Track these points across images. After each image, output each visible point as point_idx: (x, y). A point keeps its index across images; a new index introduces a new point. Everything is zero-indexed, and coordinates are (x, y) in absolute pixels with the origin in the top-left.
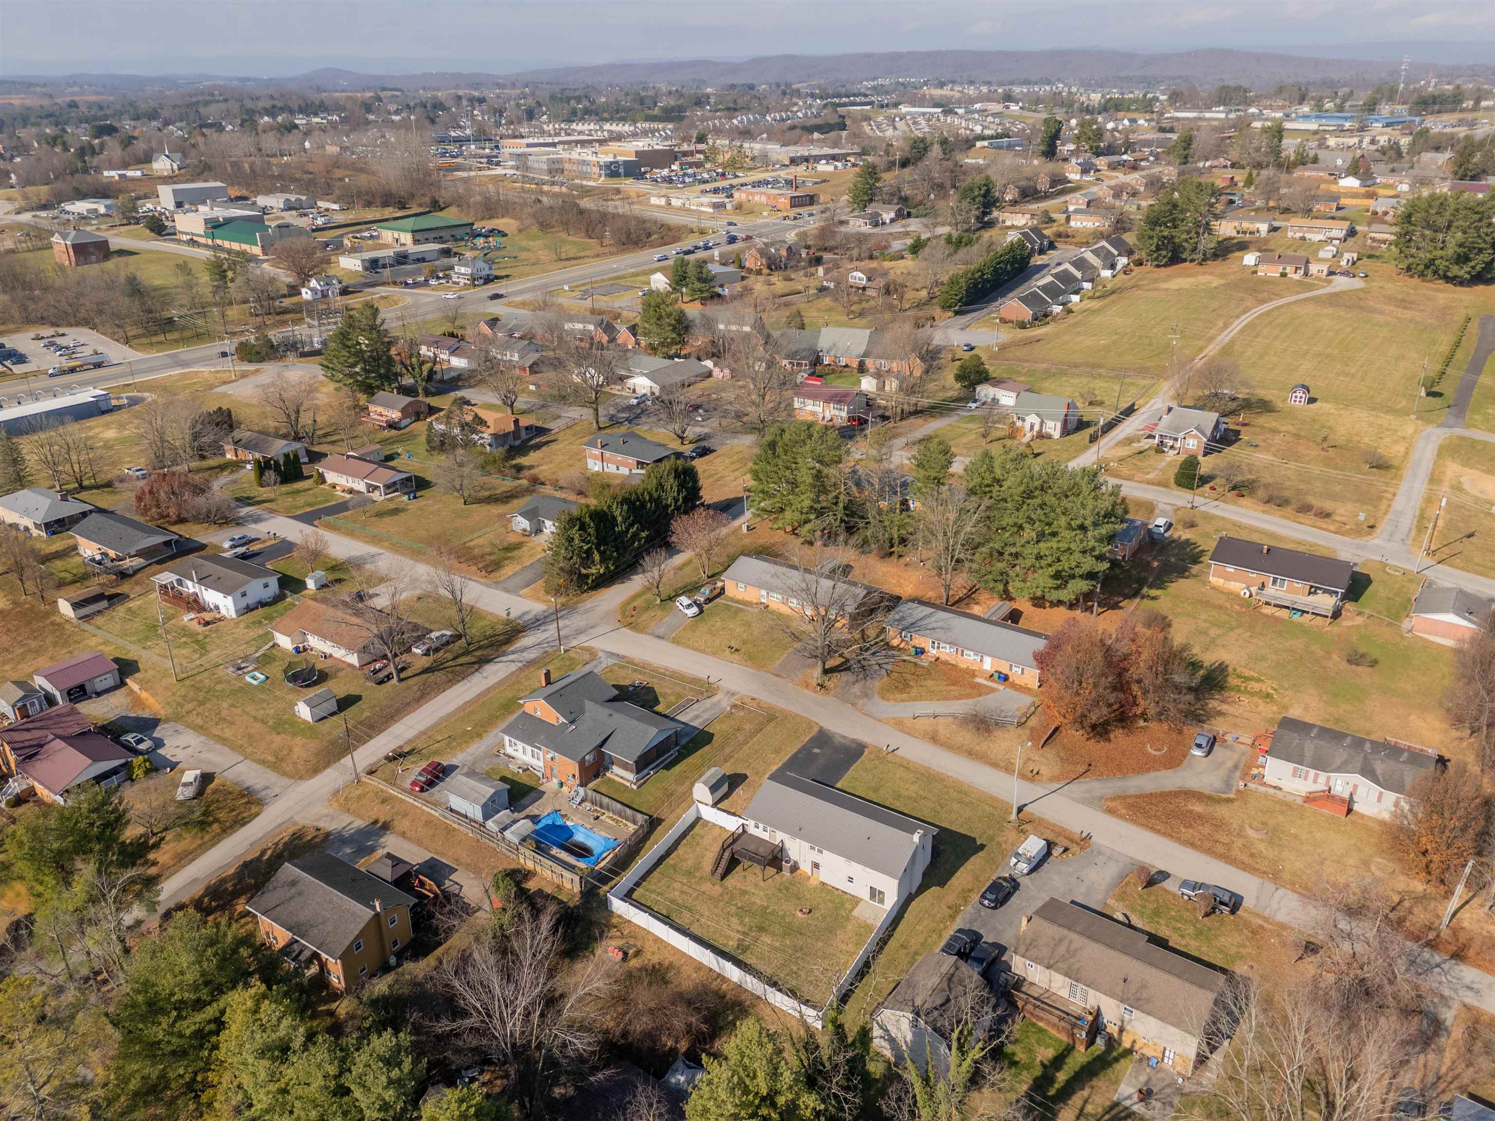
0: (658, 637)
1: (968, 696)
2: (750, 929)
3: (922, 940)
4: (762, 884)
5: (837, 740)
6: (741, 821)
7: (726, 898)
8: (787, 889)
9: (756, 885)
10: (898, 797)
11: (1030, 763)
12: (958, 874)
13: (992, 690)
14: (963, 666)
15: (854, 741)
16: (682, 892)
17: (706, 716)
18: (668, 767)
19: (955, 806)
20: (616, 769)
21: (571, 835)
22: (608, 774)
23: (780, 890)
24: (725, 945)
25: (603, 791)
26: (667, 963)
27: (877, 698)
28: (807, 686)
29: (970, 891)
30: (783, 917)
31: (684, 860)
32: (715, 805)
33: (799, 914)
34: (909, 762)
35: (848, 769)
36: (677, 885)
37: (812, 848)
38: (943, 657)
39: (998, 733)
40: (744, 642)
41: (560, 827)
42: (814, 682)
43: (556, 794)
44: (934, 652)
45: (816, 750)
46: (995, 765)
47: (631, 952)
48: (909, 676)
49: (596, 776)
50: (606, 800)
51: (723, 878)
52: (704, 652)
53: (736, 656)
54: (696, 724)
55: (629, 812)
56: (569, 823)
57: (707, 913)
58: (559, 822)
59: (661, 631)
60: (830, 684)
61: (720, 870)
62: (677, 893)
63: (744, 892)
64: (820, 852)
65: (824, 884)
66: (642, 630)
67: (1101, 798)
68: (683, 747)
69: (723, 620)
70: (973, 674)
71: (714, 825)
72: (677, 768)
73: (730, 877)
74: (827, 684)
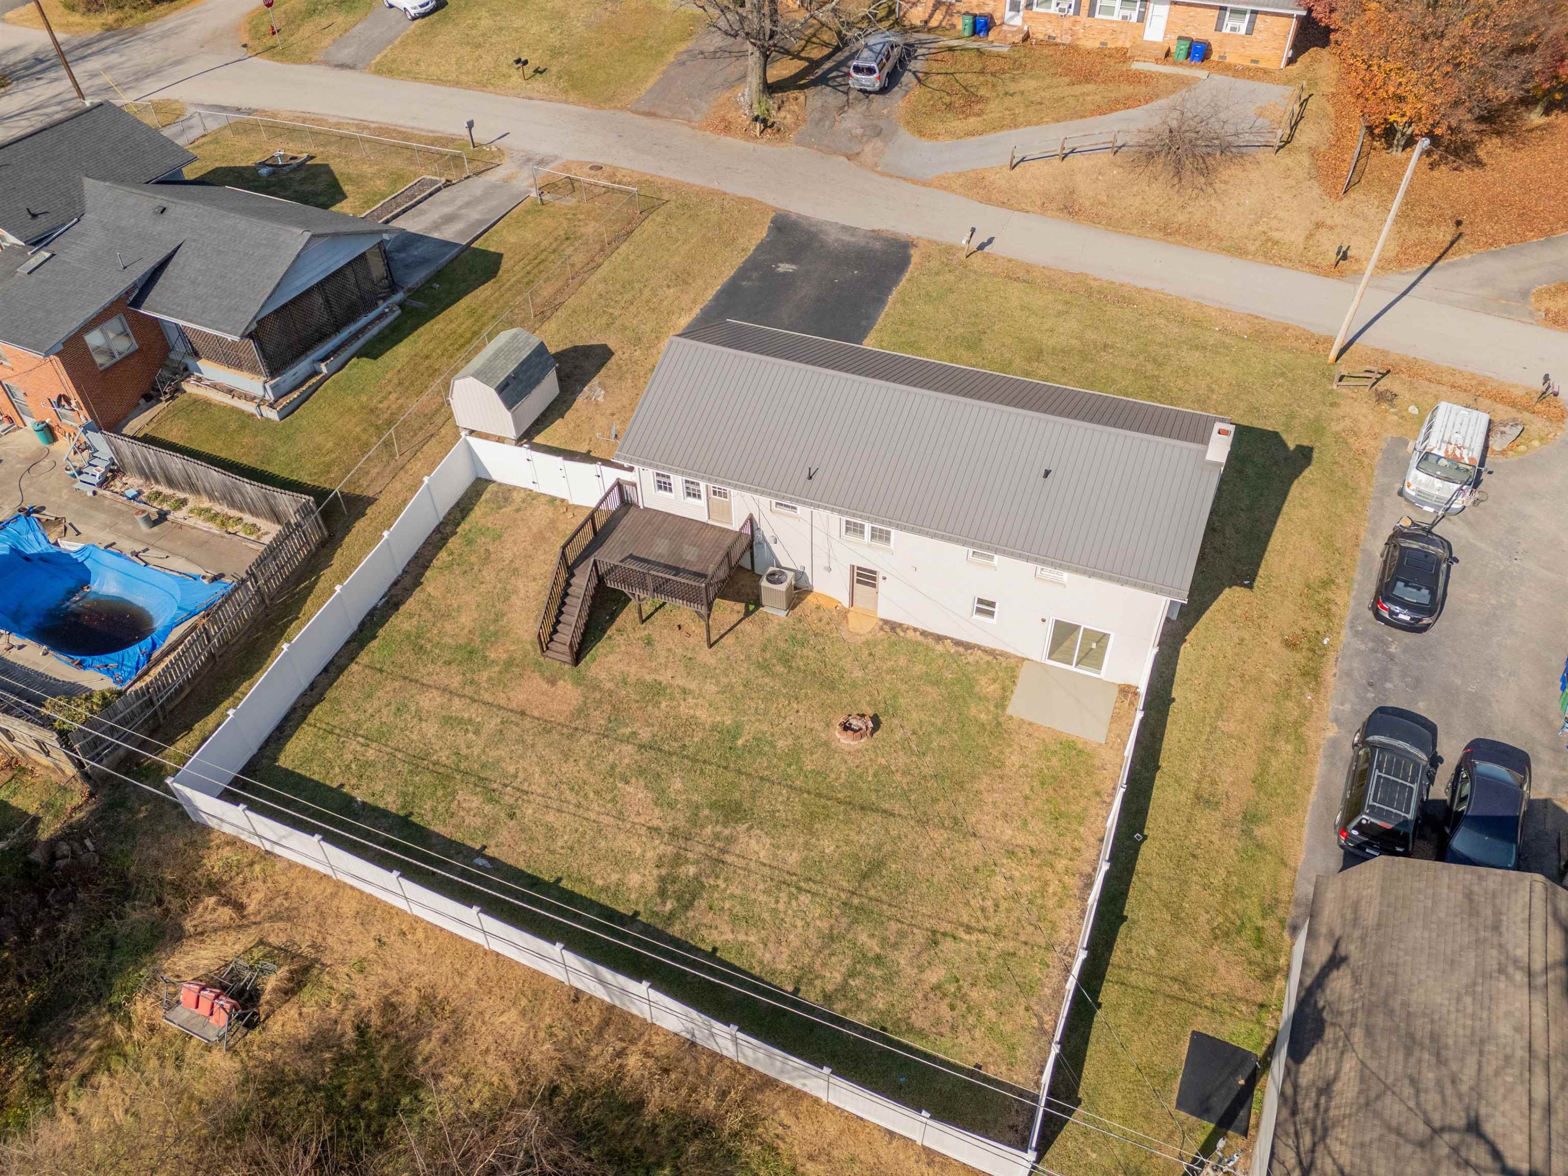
0: (342, 66)
1: (1129, 102)
2: (694, 820)
3: (1250, 768)
4: (706, 656)
5: (832, 237)
6: (611, 475)
7: (599, 719)
8: (786, 660)
9: (689, 663)
10: (1038, 354)
11: (1322, 236)
12: (1276, 541)
13: (1184, 82)
14: (1090, 43)
15: (876, 235)
16: (448, 721)
17: (474, 215)
18: (373, 350)
19: (1193, 358)
20: (208, 369)
21: (83, 578)
22: (190, 387)
23: (765, 667)
24: (616, 891)
25: (173, 434)
26: (411, 999)
27: (905, 136)
28: (727, 128)
29: (1326, 583)
30: (794, 755)
31: (447, 615)
32: (527, 437)
33: (845, 741)
34: (1028, 268)
35: (880, 302)
36: (429, 701)
37: (854, 529)
38: (1040, 31)
39: (1229, 173)
40: (556, 53)
41: (44, 558)
42: (743, 118)
43: (33, 464)
44: (1018, 21)
45: (785, 267)
46: (1239, 251)
47: (271, 983)
48: (972, 79)
49: (151, 397)
50: (176, 463)
51: (578, 656)
52: (457, 84)
53: (538, 84)
54: (448, 233)
55: (250, 489)
56: (69, 545)
57: (538, 783)
58: (35, 545)
59: (345, 54)
60: (784, 117)
61: (567, 634)
62: (431, 729)
63: (655, 691)
64: (881, 536)
65: (894, 626)
66: (304, 58)
67: (1524, 294)
68: (416, 293)
69: (494, 13)
70: (1124, 55)
71: (532, 497)
72: (403, 350)
73: (599, 650)
74: (776, 117)
